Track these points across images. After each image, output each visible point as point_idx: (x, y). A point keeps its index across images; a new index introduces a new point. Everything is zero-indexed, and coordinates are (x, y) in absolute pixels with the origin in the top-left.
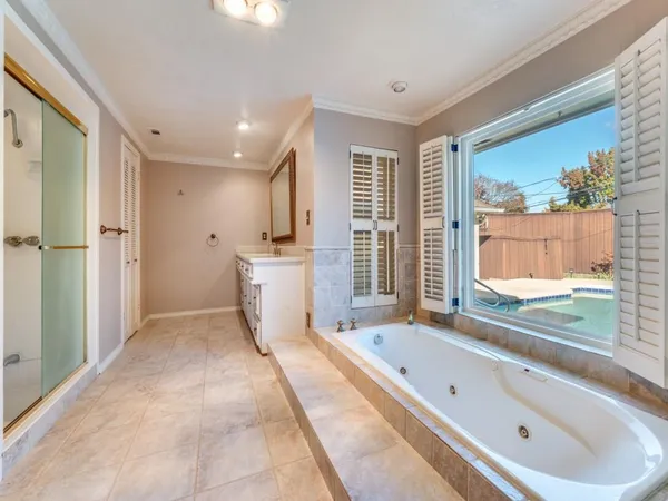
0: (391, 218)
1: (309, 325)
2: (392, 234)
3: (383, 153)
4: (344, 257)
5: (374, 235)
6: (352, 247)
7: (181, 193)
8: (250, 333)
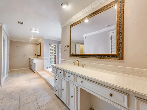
0: (56, 53)
1: (43, 68)
2: (56, 56)
3: (55, 45)
4: (49, 59)
5: (53, 56)
6: (50, 57)
7: (17, 47)
8: (33, 71)
